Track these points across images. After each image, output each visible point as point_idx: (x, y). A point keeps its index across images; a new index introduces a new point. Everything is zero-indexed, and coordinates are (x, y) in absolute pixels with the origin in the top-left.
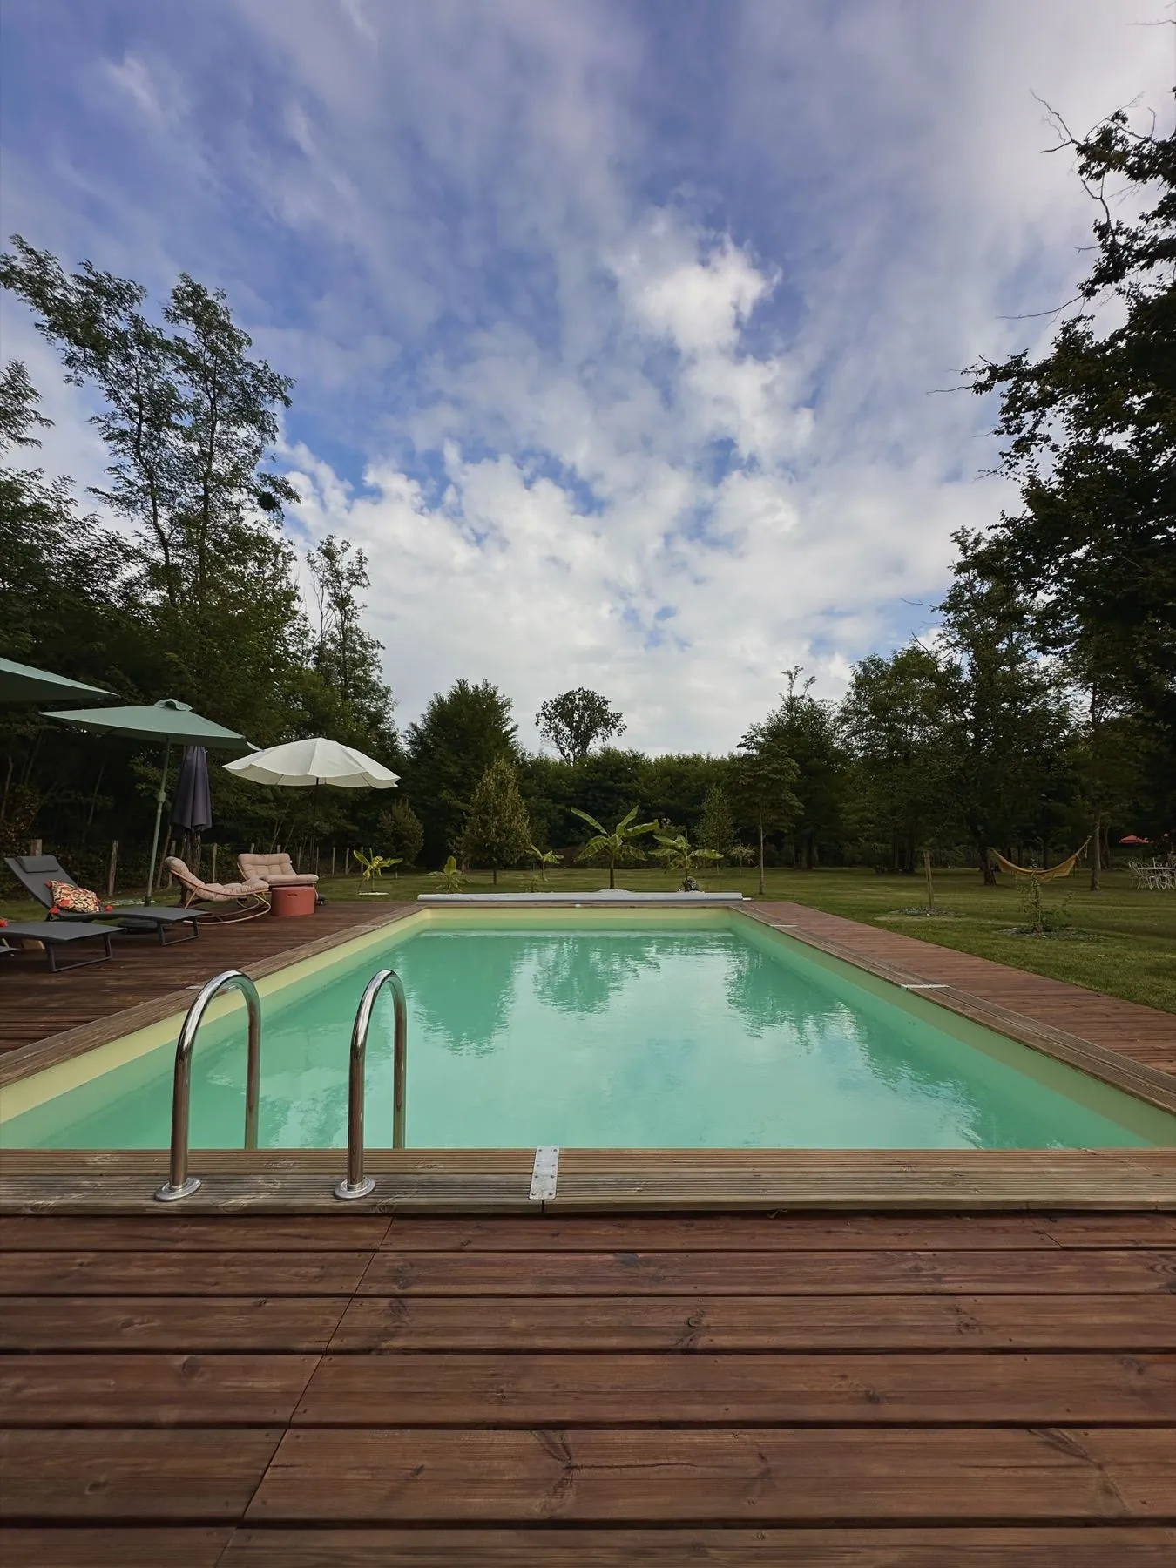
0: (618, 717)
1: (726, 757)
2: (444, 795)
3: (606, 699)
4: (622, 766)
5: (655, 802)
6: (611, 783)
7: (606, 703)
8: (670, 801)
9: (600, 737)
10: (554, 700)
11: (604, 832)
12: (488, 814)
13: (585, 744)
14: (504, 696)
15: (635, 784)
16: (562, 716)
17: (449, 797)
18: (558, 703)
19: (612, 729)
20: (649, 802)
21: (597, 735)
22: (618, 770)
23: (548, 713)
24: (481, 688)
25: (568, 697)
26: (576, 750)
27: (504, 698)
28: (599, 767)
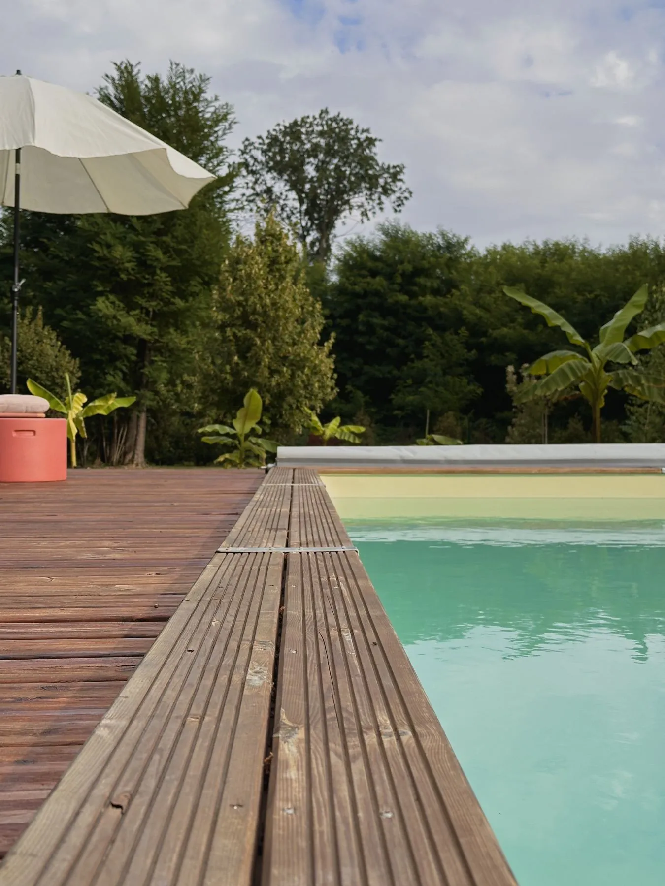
0: (395, 174)
1: (626, 248)
2: (103, 305)
3: (372, 135)
4: (425, 264)
5: (495, 333)
6: (403, 298)
7: (371, 142)
8: (526, 332)
9: (356, 213)
10: (264, 135)
11: (578, 339)
12: (253, 326)
13: (326, 227)
14: (216, 99)
15: (454, 298)
16: (279, 168)
17: (111, 311)
18: (274, 140)
19: (383, 198)
20: (485, 334)
21: (351, 208)
22: (419, 271)
23: (251, 162)
24: (165, 82)
25: (293, 131)
26: (309, 239)
27: (217, 104)
28: (380, 265)
